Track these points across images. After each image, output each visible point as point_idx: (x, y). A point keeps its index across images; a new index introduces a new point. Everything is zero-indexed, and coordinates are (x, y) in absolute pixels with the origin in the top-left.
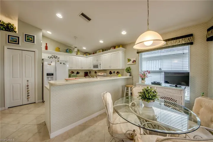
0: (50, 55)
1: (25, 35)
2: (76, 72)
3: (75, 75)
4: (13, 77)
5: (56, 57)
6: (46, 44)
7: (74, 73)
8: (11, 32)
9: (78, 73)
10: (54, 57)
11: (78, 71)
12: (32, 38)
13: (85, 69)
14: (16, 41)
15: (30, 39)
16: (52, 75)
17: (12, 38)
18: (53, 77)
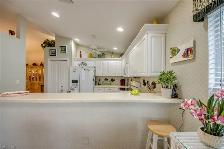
0: (80, 63)
1: (60, 47)
2: (110, 80)
3: (108, 83)
4: (53, 83)
5: (84, 63)
6: (81, 52)
7: (108, 80)
8: (52, 46)
9: (112, 80)
10: (83, 64)
11: (112, 78)
12: (64, 49)
13: (120, 75)
14: (54, 54)
15: (63, 50)
16: (77, 82)
17: (52, 52)
18: (77, 85)
